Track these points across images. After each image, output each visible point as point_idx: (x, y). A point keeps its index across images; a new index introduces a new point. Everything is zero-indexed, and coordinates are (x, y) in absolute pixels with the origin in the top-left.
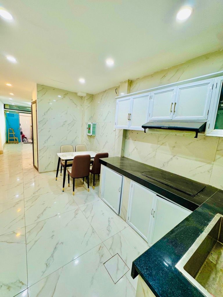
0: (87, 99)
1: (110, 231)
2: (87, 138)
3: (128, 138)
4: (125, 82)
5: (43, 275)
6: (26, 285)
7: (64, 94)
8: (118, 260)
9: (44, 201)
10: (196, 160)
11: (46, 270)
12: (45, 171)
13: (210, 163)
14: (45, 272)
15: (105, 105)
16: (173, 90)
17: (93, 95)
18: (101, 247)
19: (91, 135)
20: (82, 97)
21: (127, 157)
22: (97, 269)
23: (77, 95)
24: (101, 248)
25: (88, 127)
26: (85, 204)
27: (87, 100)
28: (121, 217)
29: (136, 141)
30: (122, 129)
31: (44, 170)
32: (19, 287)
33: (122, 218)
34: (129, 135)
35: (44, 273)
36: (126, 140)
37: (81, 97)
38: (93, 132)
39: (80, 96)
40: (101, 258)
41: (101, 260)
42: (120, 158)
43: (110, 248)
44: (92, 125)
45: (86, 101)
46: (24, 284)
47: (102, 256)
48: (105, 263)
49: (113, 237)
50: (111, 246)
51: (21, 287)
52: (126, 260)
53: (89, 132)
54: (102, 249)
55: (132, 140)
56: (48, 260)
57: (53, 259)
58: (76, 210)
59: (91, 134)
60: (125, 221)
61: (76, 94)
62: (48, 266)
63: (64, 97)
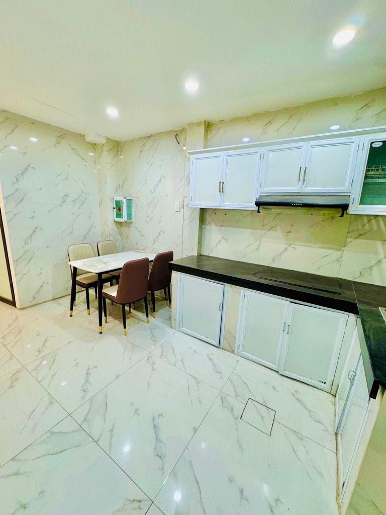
0: (107, 149)
1: (222, 373)
2: (115, 226)
3: (207, 223)
4: (198, 124)
5: (163, 473)
6: (147, 500)
7: (58, 136)
8: (255, 406)
9: (74, 360)
10: (321, 248)
11: (163, 464)
12: (32, 304)
13: (339, 250)
14: (163, 467)
15: (152, 164)
16: (302, 147)
17: (118, 142)
18: (222, 398)
19: (126, 222)
20: (95, 144)
21: (207, 255)
22: (236, 429)
23: (85, 140)
24: (224, 399)
25: (116, 206)
26: (155, 344)
27: (108, 151)
28: (223, 349)
29: (223, 228)
30: (196, 208)
31: (31, 302)
32: (135, 509)
33: (225, 349)
34: (208, 217)
35: (163, 469)
36: (203, 226)
37: (94, 146)
38: (127, 215)
39: (90, 143)
40: (232, 413)
41: (234, 415)
42: (196, 258)
43: (236, 395)
44: (125, 201)
45: (105, 154)
46: (142, 500)
47: (232, 409)
48: (241, 417)
49: (229, 379)
50: (235, 391)
51: (139, 507)
52: (265, 402)
53: (119, 215)
54: (226, 401)
55: (216, 225)
56: (155, 449)
57: (164, 444)
58: (147, 357)
59: (125, 219)
60: (233, 352)
61: (82, 137)
62: (163, 457)
63: (59, 143)
